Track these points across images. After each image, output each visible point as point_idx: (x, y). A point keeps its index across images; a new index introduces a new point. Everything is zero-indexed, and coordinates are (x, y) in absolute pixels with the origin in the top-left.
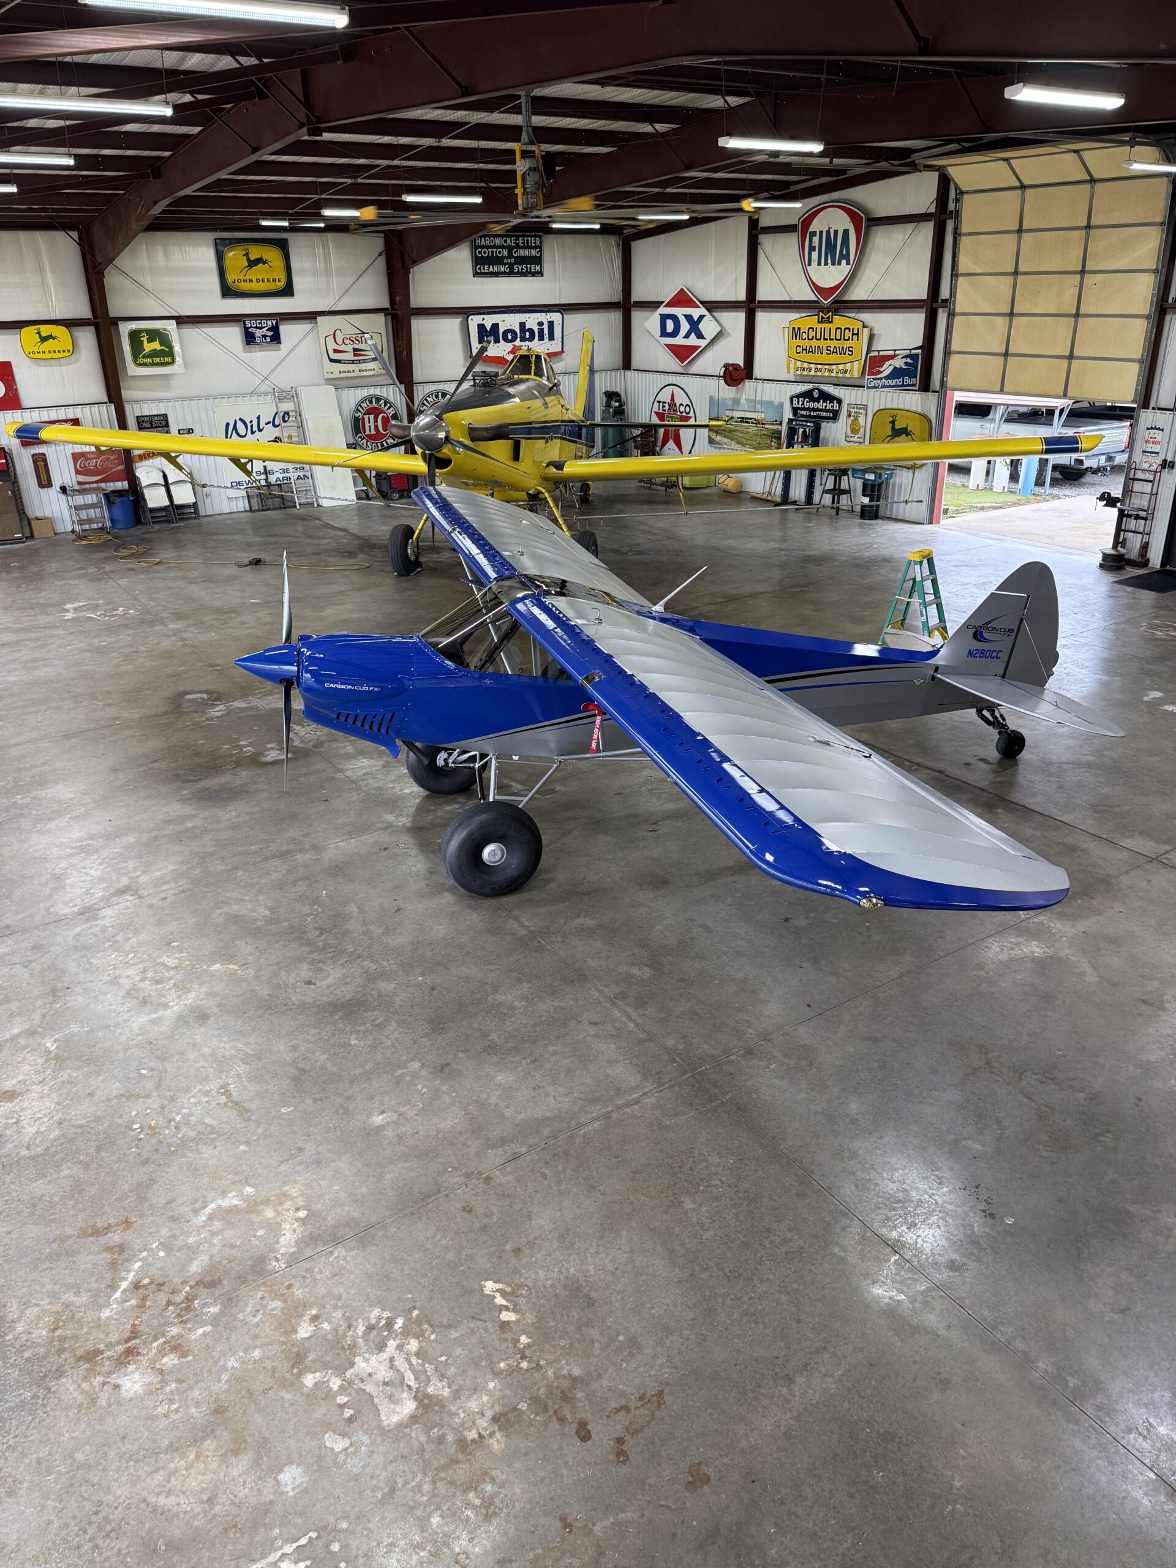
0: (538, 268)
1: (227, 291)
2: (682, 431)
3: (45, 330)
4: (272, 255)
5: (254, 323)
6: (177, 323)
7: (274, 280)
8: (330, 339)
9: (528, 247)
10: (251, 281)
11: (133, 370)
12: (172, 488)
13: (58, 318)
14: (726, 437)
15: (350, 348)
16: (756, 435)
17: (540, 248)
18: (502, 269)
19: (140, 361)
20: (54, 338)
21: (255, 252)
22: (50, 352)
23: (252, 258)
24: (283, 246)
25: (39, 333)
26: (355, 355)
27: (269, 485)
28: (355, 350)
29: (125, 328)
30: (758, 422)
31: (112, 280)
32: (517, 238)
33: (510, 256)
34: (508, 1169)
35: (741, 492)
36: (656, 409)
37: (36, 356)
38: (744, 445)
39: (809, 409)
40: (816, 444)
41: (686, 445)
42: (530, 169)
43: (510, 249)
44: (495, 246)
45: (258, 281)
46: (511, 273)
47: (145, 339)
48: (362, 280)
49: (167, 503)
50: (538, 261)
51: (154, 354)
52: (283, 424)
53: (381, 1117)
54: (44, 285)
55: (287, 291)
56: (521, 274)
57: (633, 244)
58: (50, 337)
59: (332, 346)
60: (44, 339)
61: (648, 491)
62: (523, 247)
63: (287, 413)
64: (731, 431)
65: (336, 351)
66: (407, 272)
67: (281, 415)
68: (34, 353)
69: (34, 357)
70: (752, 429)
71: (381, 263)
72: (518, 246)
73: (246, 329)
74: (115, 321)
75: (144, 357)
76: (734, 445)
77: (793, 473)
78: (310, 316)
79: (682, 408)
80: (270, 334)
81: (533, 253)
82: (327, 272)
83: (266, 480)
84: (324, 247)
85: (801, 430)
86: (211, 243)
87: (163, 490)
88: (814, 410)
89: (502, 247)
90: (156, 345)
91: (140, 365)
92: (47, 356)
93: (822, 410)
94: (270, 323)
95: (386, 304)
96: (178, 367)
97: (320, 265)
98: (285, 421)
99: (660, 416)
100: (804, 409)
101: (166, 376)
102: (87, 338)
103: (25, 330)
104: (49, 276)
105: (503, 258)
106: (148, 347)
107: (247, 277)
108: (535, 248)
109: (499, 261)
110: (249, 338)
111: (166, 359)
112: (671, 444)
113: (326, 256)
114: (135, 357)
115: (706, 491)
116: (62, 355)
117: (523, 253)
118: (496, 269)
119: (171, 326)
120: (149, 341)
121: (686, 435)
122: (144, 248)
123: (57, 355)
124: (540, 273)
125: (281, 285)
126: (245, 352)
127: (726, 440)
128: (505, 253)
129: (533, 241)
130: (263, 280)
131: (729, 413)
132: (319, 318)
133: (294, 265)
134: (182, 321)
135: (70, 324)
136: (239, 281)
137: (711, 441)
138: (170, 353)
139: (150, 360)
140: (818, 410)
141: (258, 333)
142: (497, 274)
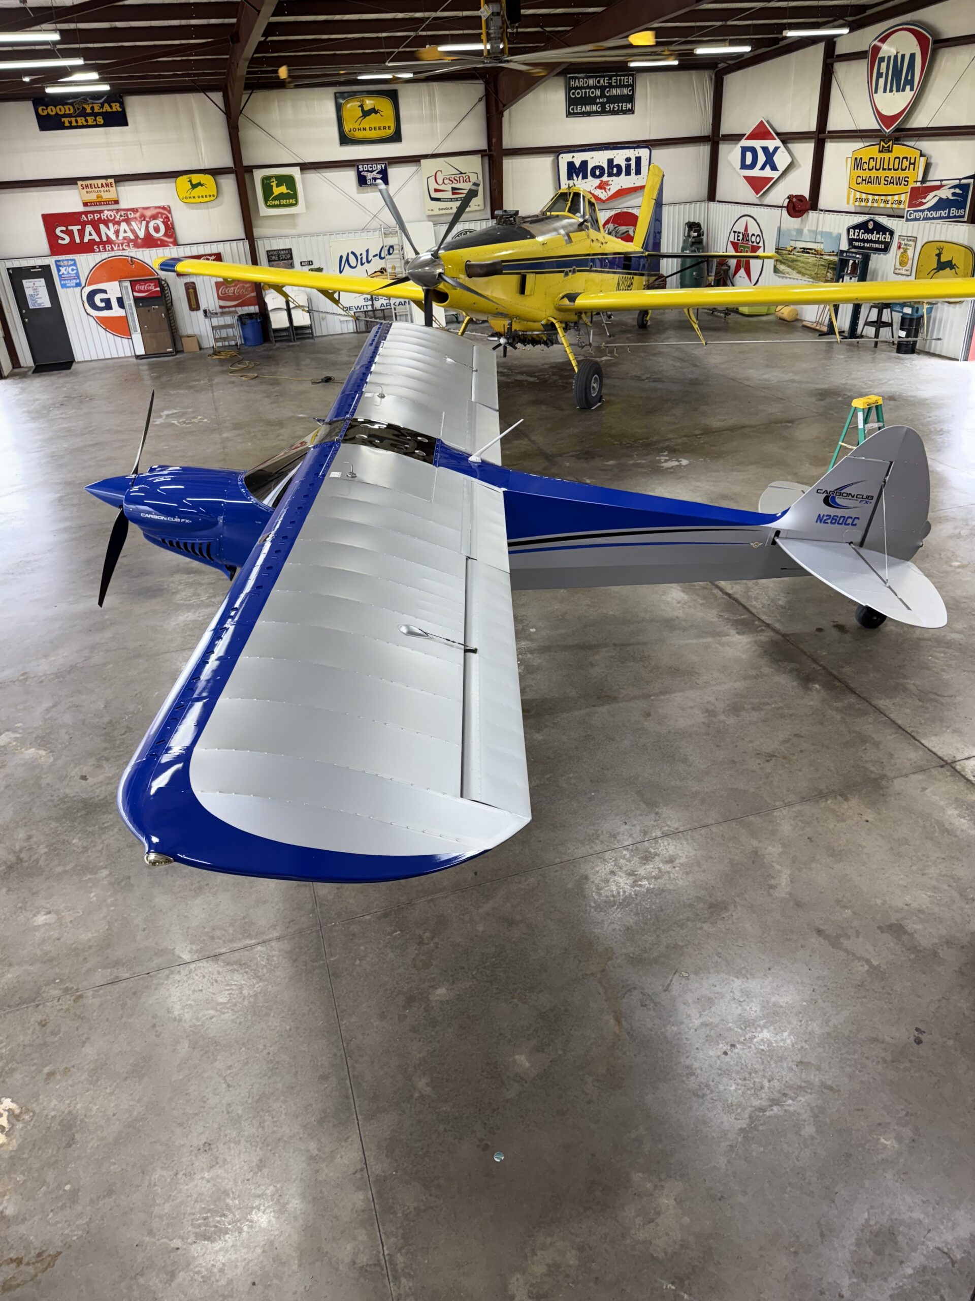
0: (629, 106)
1: (345, 140)
2: (752, 261)
3: (196, 178)
4: (384, 105)
5: (366, 167)
6: (302, 170)
7: (385, 128)
8: (432, 180)
9: (621, 86)
10: (365, 129)
11: (264, 211)
12: (293, 312)
13: (207, 167)
14: (789, 266)
15: (448, 187)
16: (815, 265)
17: (632, 86)
18: (594, 108)
19: (269, 203)
20: (202, 185)
21: (369, 103)
22: (199, 197)
23: (366, 108)
24: (393, 96)
25: (190, 181)
26: (454, 194)
27: (374, 311)
28: (453, 189)
29: (259, 175)
30: (817, 253)
31: (249, 134)
32: (610, 78)
33: (603, 95)
34: (101, 992)
35: (797, 320)
36: (732, 239)
37: (189, 200)
38: (803, 274)
39: (864, 241)
40: (863, 278)
41: (754, 275)
42: (493, 14)
43: (603, 88)
44: (589, 87)
45: (370, 129)
46: (603, 112)
47: (274, 184)
48: (463, 123)
49: (287, 324)
50: (630, 99)
51: (281, 196)
52: (389, 257)
53: (44, 917)
54: (196, 140)
55: (396, 137)
56: (613, 112)
57: (725, 77)
58: (199, 184)
59: (433, 186)
60: (194, 186)
61: (711, 317)
62: (616, 87)
63: (392, 247)
64: (793, 261)
65: (436, 190)
66: (501, 115)
67: (387, 248)
68: (186, 198)
69: (187, 201)
70: (812, 259)
71: (481, 107)
72: (610, 86)
73: (359, 173)
74: (250, 169)
75: (274, 199)
76: (795, 274)
77: (841, 306)
78: (415, 159)
79: (753, 239)
80: (380, 176)
81: (625, 91)
82: (432, 118)
83: (372, 305)
84: (430, 96)
85: (851, 262)
86: (332, 96)
87: (285, 313)
88: (868, 241)
89: (595, 87)
90: (283, 189)
91: (269, 206)
92: (197, 200)
93: (875, 242)
94: (379, 167)
95: (483, 145)
96: (299, 209)
97: (425, 112)
98: (389, 254)
99: (735, 245)
100: (858, 240)
101: (292, 216)
102: (229, 184)
103: (180, 179)
104: (200, 133)
105: (596, 97)
106: (277, 191)
107: (362, 126)
108: (627, 86)
109: (591, 101)
110: (362, 181)
111: (291, 201)
112: (742, 272)
113: (432, 103)
114: (266, 200)
115: (764, 318)
116: (208, 199)
117: (614, 92)
118: (588, 108)
119: (295, 172)
120: (278, 186)
121: (755, 265)
122: (276, 103)
123: (204, 200)
124: (632, 111)
125: (390, 132)
126: (359, 193)
127: (789, 270)
128: (598, 93)
129: (625, 80)
130: (375, 129)
131: (793, 243)
132: (422, 161)
133: (403, 113)
134: (305, 167)
135: (215, 172)
136: (355, 130)
137: (776, 270)
138: (294, 196)
139: (277, 202)
140: (871, 241)
141: (369, 176)
142: (589, 114)
